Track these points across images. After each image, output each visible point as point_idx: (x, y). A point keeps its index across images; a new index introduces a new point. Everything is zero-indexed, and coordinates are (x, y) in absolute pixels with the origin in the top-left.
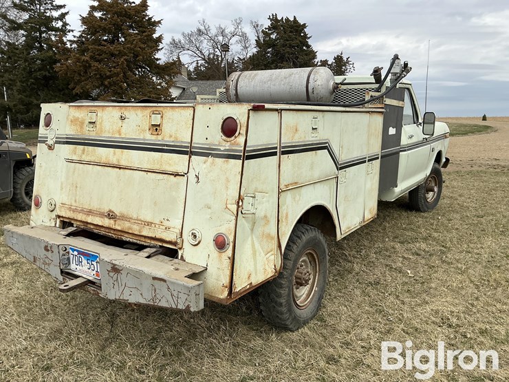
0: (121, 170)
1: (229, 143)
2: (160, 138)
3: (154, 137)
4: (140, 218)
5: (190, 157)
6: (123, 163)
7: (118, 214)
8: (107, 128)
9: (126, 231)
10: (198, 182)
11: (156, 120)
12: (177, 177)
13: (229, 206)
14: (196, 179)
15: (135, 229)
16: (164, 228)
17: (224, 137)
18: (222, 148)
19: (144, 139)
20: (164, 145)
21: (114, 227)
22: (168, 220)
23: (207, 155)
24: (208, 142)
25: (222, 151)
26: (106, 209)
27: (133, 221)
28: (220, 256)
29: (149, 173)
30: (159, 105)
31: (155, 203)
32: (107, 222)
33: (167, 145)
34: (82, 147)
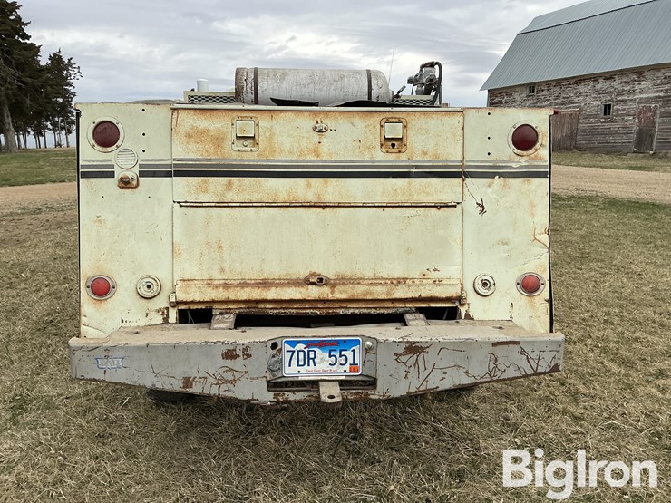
0: (328, 210)
1: (525, 159)
2: (403, 156)
3: (391, 157)
4: (379, 275)
5: (464, 180)
6: (329, 198)
7: (331, 277)
8: (287, 146)
9: (361, 298)
10: (483, 211)
11: (394, 131)
12: (443, 209)
13: (538, 237)
14: (479, 209)
15: (380, 292)
16: (431, 281)
17: (517, 151)
18: (514, 165)
19: (373, 161)
20: (412, 167)
21: (330, 297)
22: (435, 270)
23: (492, 175)
24: (490, 158)
25: (515, 169)
26: (303, 273)
27: (366, 282)
28: (531, 302)
29: (386, 209)
30: (395, 109)
31: (409, 250)
32: (314, 292)
33: (417, 167)
34: (224, 180)
